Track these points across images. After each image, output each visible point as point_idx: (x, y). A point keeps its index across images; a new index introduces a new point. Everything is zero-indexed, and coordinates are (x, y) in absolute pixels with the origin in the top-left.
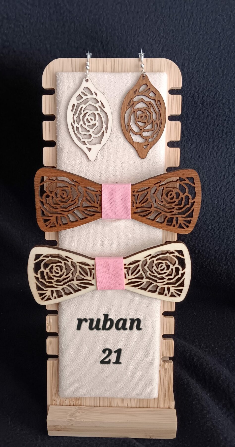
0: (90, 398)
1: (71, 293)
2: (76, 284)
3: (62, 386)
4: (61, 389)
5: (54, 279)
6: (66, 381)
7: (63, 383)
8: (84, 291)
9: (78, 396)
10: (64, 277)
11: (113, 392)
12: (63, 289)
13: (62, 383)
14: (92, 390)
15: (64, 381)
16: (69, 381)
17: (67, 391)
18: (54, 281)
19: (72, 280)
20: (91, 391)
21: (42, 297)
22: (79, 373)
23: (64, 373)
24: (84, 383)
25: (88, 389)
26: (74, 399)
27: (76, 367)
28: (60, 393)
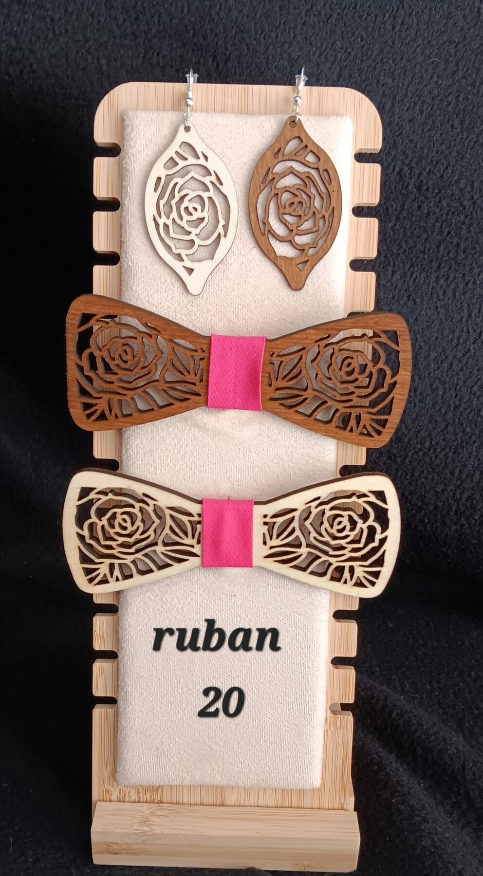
0: (181, 788)
1: (151, 571)
2: (162, 553)
3: (123, 762)
4: (121, 768)
5: (116, 540)
6: (133, 751)
7: (126, 754)
8: (177, 568)
9: (156, 784)
10: (137, 536)
12: (134, 562)
14: (185, 770)
15: (128, 751)
16: (137, 750)
17: (134, 772)
18: (117, 545)
20: (182, 771)
21: (89, 577)
22: (159, 734)
23: (129, 733)
26: (147, 789)
27: (154, 722)
28: (119, 777)
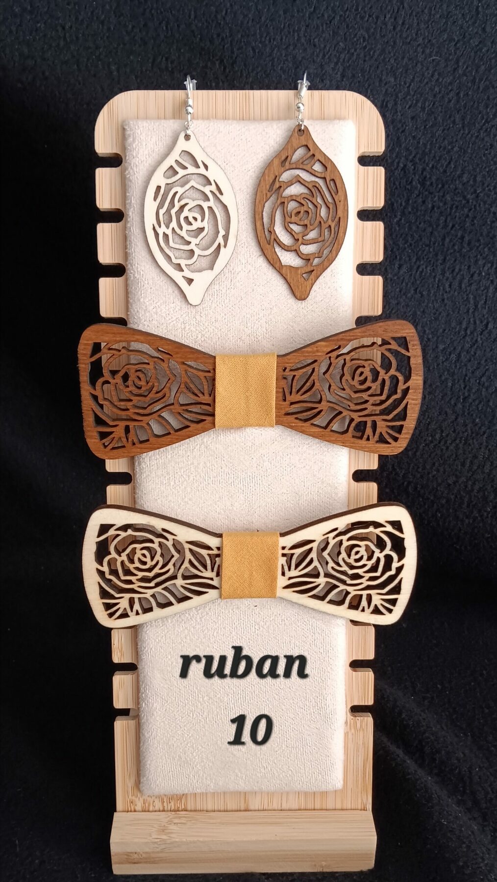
0: (204, 795)
2: (182, 587)
8: (196, 600)
10: (157, 570)
11: (251, 780)
12: (153, 596)
13: (148, 766)
14: (209, 778)
18: (137, 580)
19: (174, 577)
20: (206, 779)
21: (109, 612)
24: (193, 763)
25: (201, 775)
26: (171, 798)
